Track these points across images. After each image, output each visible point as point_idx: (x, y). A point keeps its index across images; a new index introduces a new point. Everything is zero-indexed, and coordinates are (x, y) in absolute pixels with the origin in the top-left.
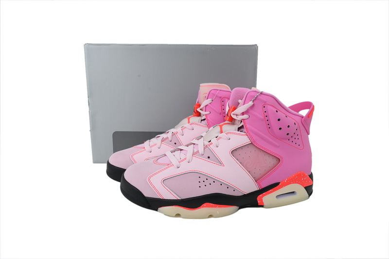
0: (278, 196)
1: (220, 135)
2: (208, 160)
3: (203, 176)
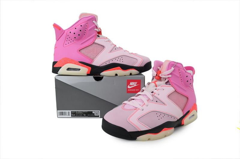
0: (190, 118)
1: (157, 88)
2: (156, 103)
3: (162, 114)
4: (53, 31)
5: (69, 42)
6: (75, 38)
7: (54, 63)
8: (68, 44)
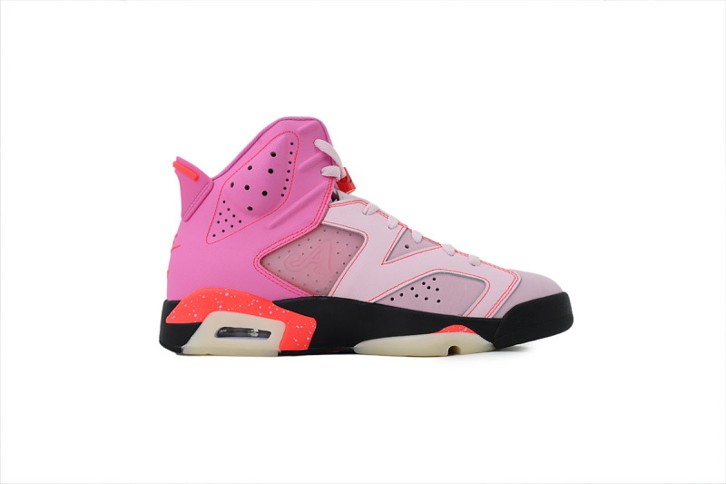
4: (173, 184)
5: (226, 226)
6: (250, 208)
7: (169, 306)
8: (220, 235)
